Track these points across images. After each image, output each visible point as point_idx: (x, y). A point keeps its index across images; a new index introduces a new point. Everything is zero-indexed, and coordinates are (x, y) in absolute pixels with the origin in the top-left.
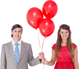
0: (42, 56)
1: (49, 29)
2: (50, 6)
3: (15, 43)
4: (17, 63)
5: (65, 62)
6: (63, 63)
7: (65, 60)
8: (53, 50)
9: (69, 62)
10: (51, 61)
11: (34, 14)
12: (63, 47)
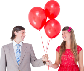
0: (46, 58)
1: (55, 30)
2: (52, 6)
3: (17, 44)
4: (18, 64)
5: (69, 66)
6: (67, 66)
7: (69, 64)
8: (57, 52)
9: (74, 66)
10: (55, 63)
11: (37, 14)
12: (68, 50)
